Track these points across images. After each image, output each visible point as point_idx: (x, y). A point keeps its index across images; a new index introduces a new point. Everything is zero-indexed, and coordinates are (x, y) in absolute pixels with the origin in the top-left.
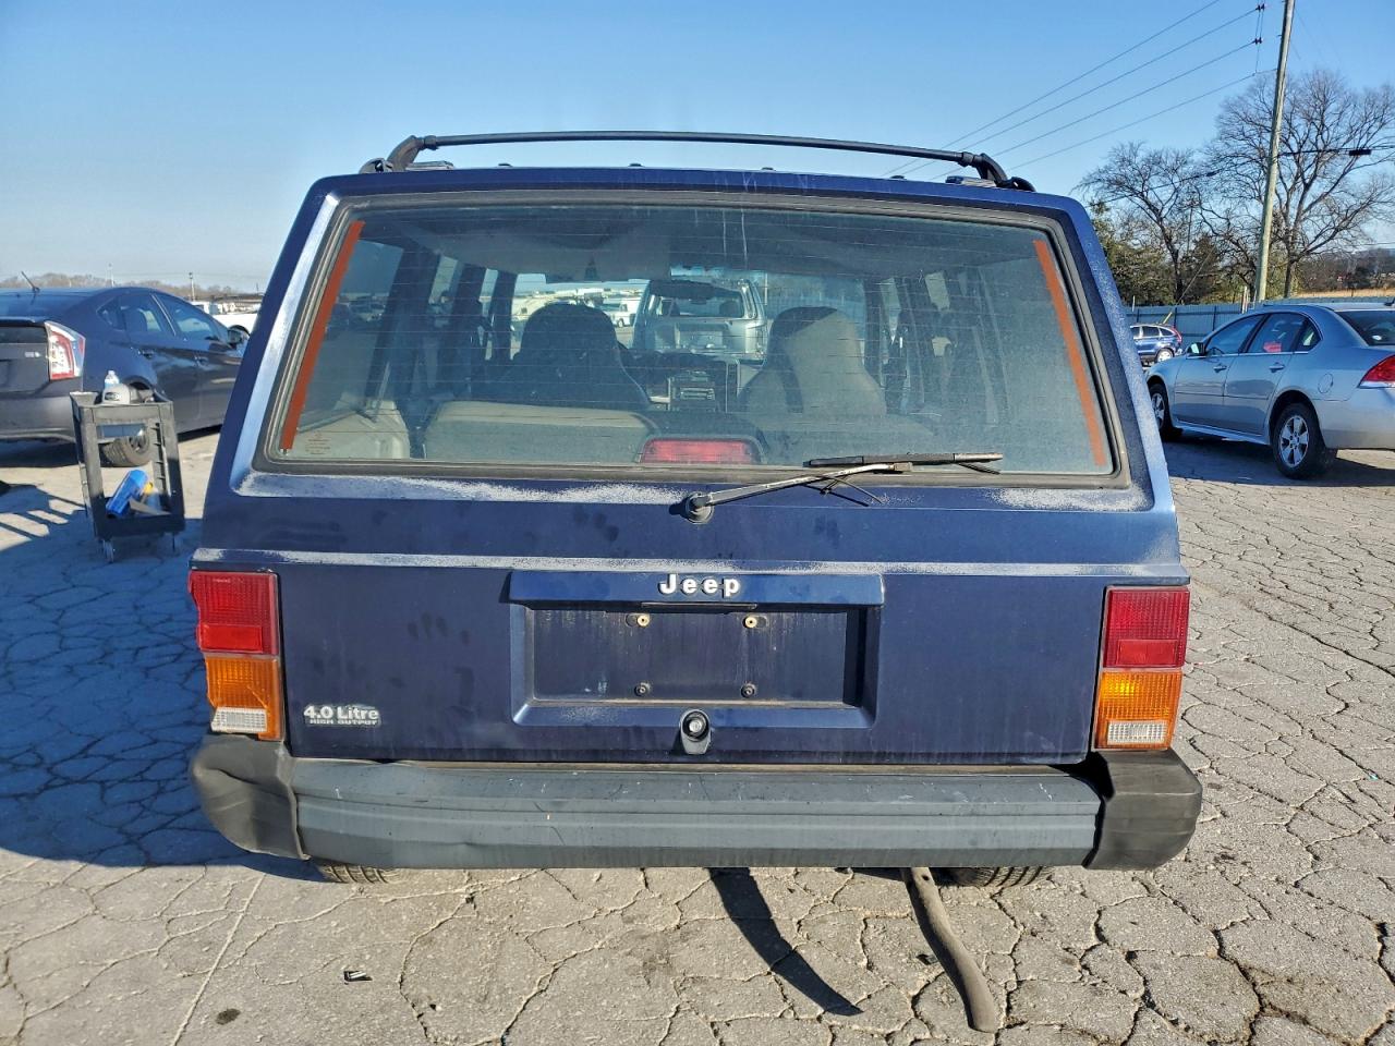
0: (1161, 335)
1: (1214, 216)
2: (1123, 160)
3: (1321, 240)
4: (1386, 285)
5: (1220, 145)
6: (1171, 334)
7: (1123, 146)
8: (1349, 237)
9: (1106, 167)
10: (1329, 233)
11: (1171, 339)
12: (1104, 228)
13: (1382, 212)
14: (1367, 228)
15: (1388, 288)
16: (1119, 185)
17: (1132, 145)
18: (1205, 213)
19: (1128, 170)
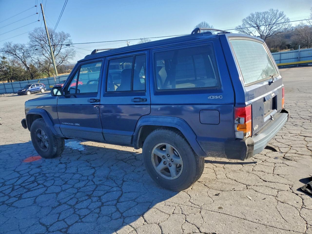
0: (40, 86)
1: (35, 59)
2: (8, 46)
3: (60, 63)
4: (67, 72)
5: (31, 43)
6: (42, 85)
7: (7, 43)
8: (65, 62)
9: (3, 48)
10: (61, 62)
11: (43, 86)
12: (7, 63)
13: (70, 57)
14: (68, 60)
15: (67, 73)
16: (8, 52)
17: (9, 43)
18: (32, 58)
19: (10, 49)
